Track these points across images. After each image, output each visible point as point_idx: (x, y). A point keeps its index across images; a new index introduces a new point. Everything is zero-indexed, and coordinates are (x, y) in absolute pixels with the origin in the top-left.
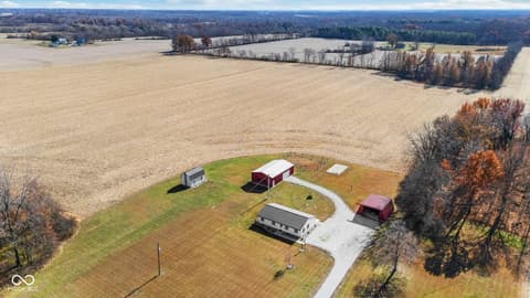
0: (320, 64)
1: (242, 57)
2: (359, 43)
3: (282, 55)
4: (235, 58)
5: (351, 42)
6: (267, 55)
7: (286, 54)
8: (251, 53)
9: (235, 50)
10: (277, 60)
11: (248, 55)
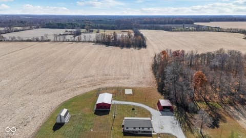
0: (63, 41)
1: (13, 40)
2: (75, 30)
3: (40, 38)
4: (8, 41)
5: (68, 30)
6: (30, 39)
7: (42, 37)
8: (19, 38)
9: (7, 36)
10: (37, 40)
11: (17, 39)
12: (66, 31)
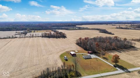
12: (16, 32)
